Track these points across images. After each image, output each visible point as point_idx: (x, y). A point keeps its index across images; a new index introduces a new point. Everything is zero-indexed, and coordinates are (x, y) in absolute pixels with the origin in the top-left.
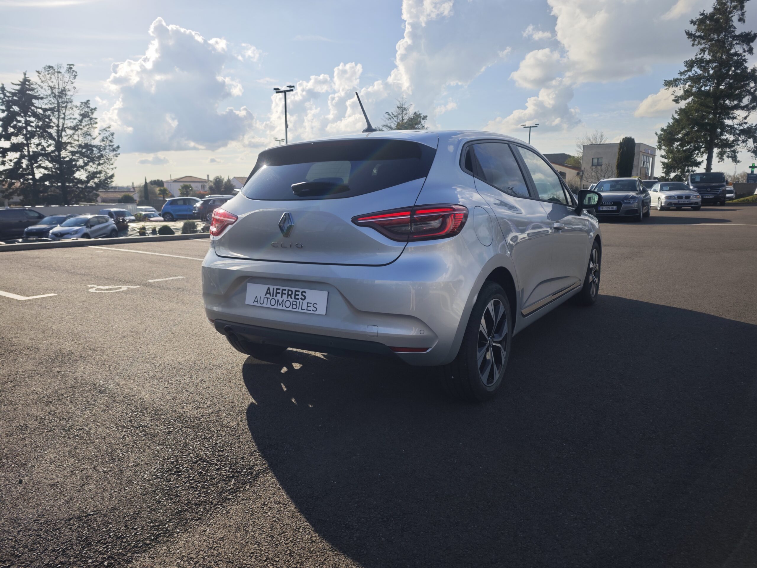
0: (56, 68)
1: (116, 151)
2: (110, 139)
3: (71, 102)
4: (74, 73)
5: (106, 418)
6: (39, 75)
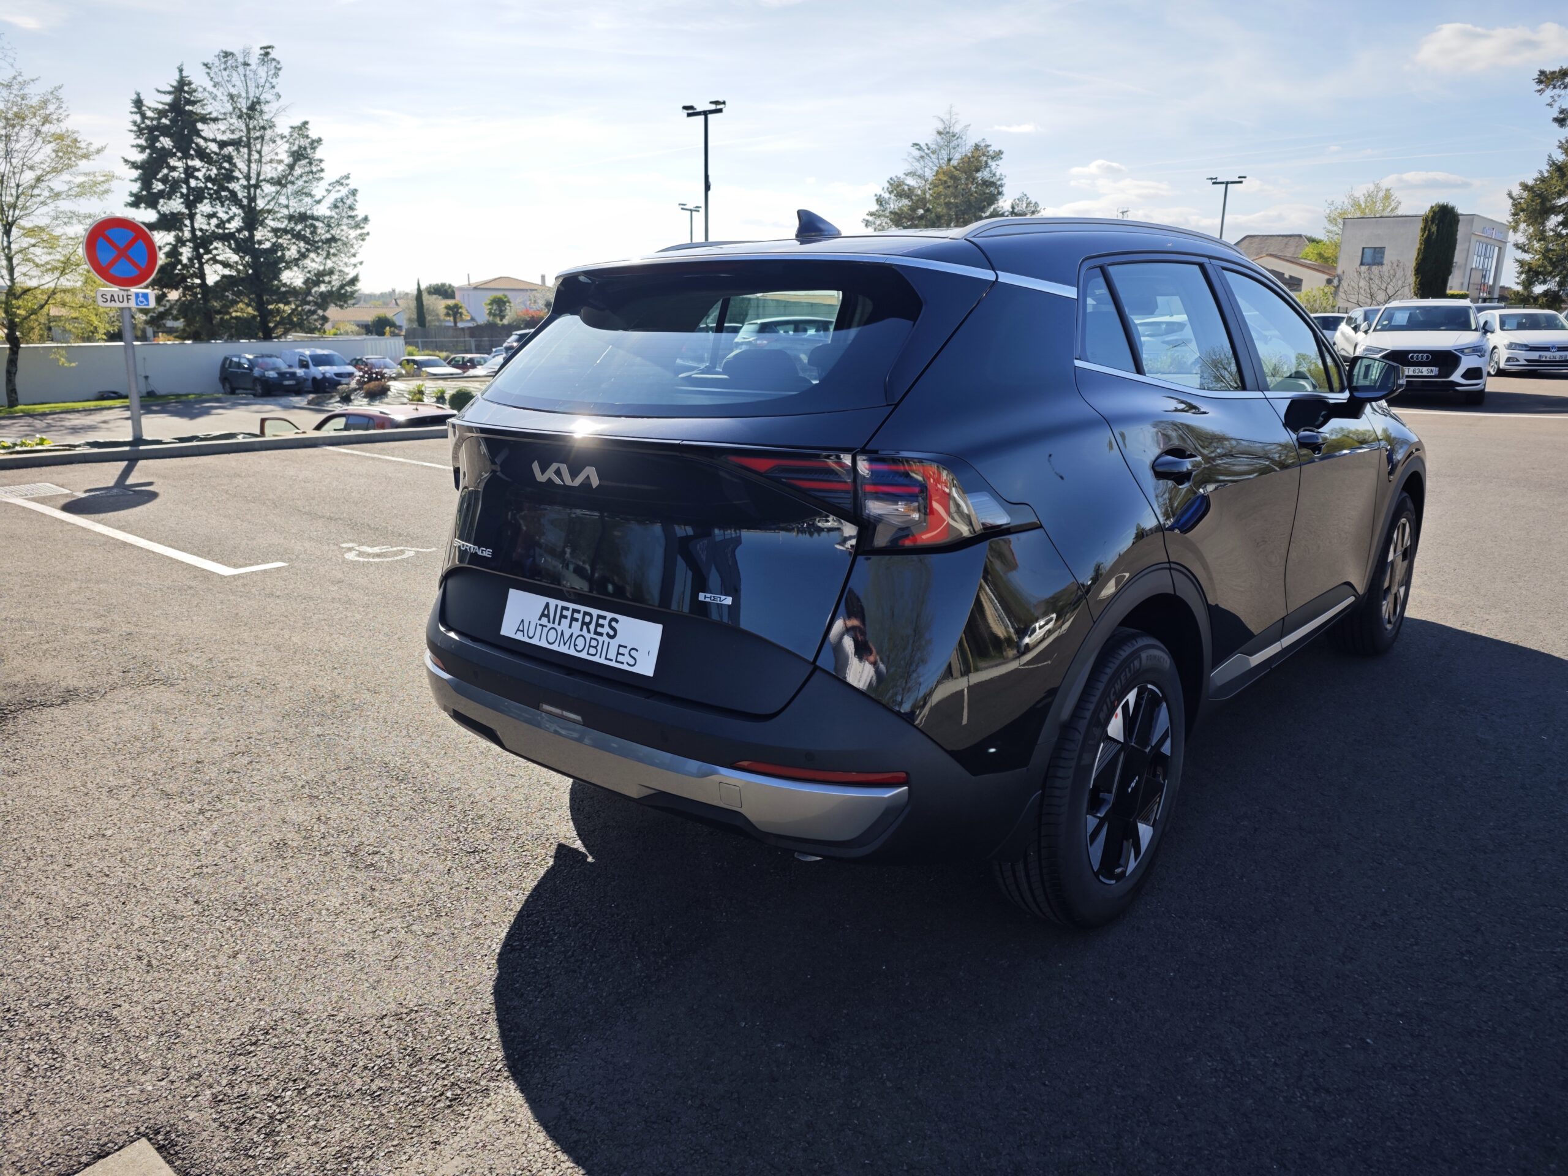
0: (240, 56)
1: (363, 228)
2: (349, 202)
3: (272, 127)
4: (275, 64)
5: (415, 832)
6: (208, 70)
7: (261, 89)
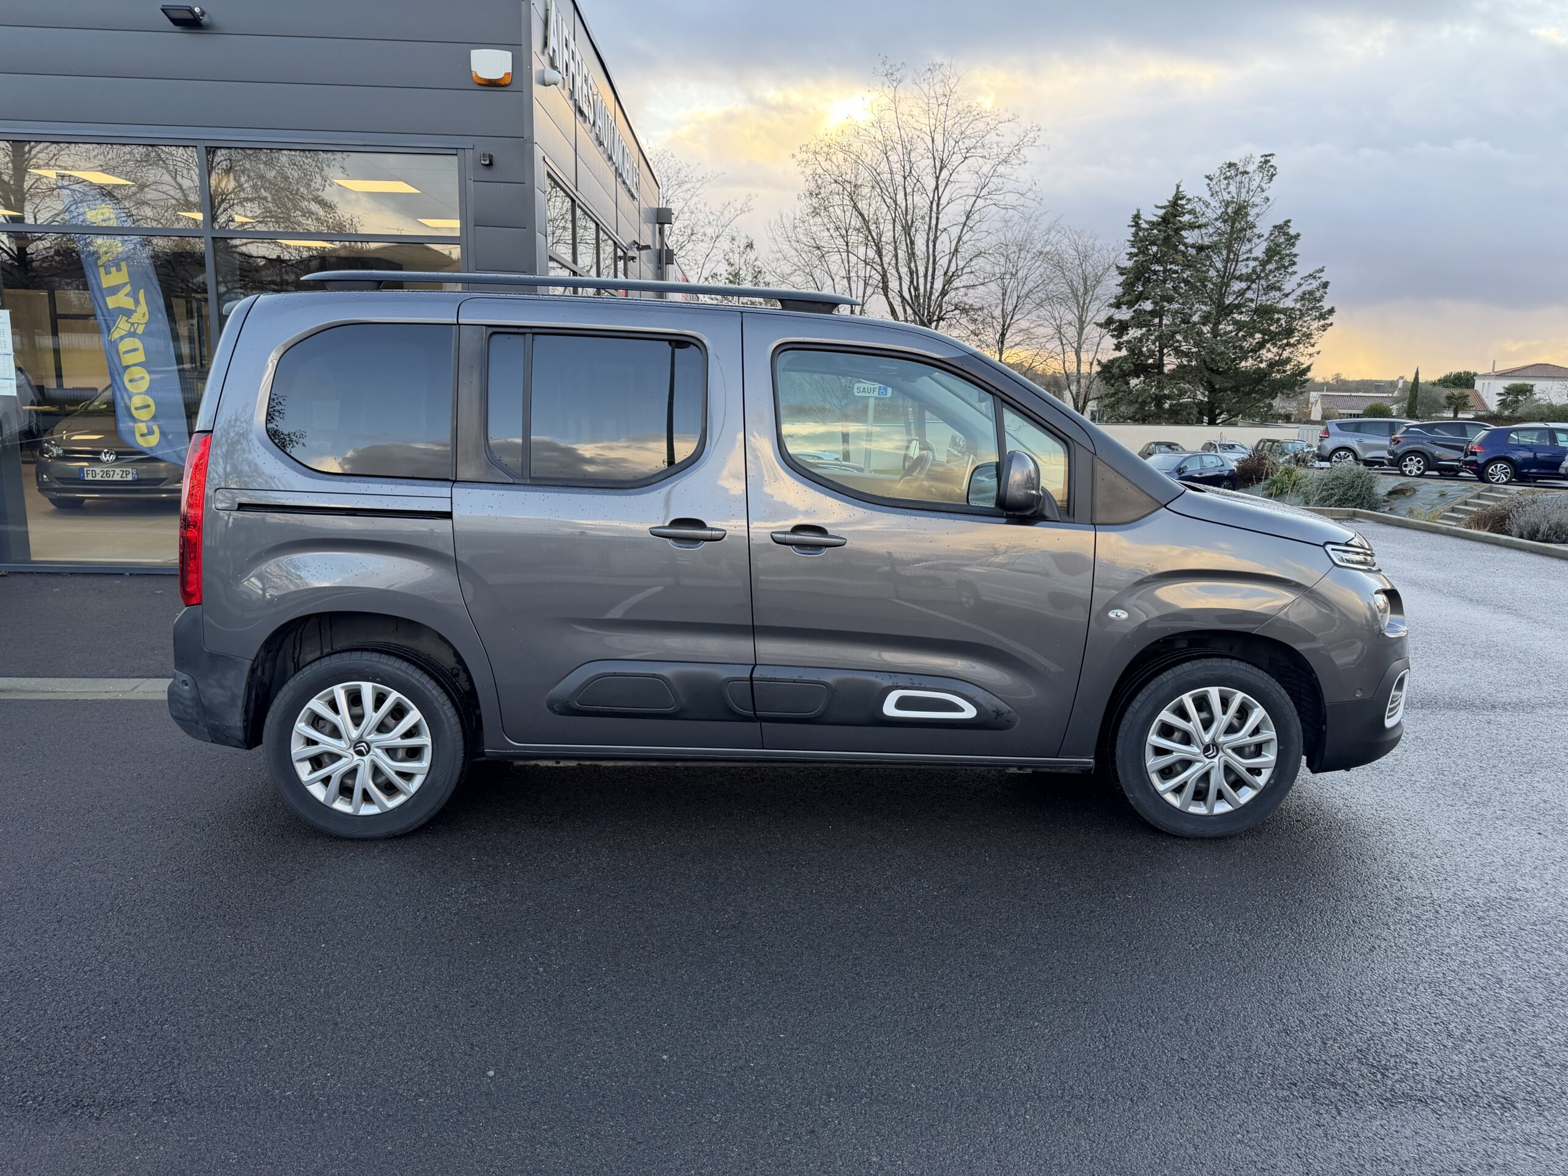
0: (1240, 165)
1: (1325, 319)
2: (1318, 294)
3: (1252, 226)
4: (1272, 170)
6: (1209, 182)
7: (1251, 193)
